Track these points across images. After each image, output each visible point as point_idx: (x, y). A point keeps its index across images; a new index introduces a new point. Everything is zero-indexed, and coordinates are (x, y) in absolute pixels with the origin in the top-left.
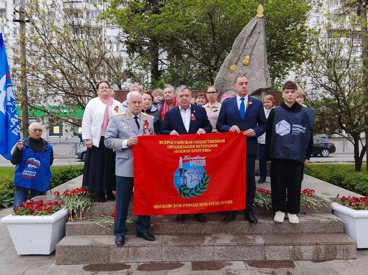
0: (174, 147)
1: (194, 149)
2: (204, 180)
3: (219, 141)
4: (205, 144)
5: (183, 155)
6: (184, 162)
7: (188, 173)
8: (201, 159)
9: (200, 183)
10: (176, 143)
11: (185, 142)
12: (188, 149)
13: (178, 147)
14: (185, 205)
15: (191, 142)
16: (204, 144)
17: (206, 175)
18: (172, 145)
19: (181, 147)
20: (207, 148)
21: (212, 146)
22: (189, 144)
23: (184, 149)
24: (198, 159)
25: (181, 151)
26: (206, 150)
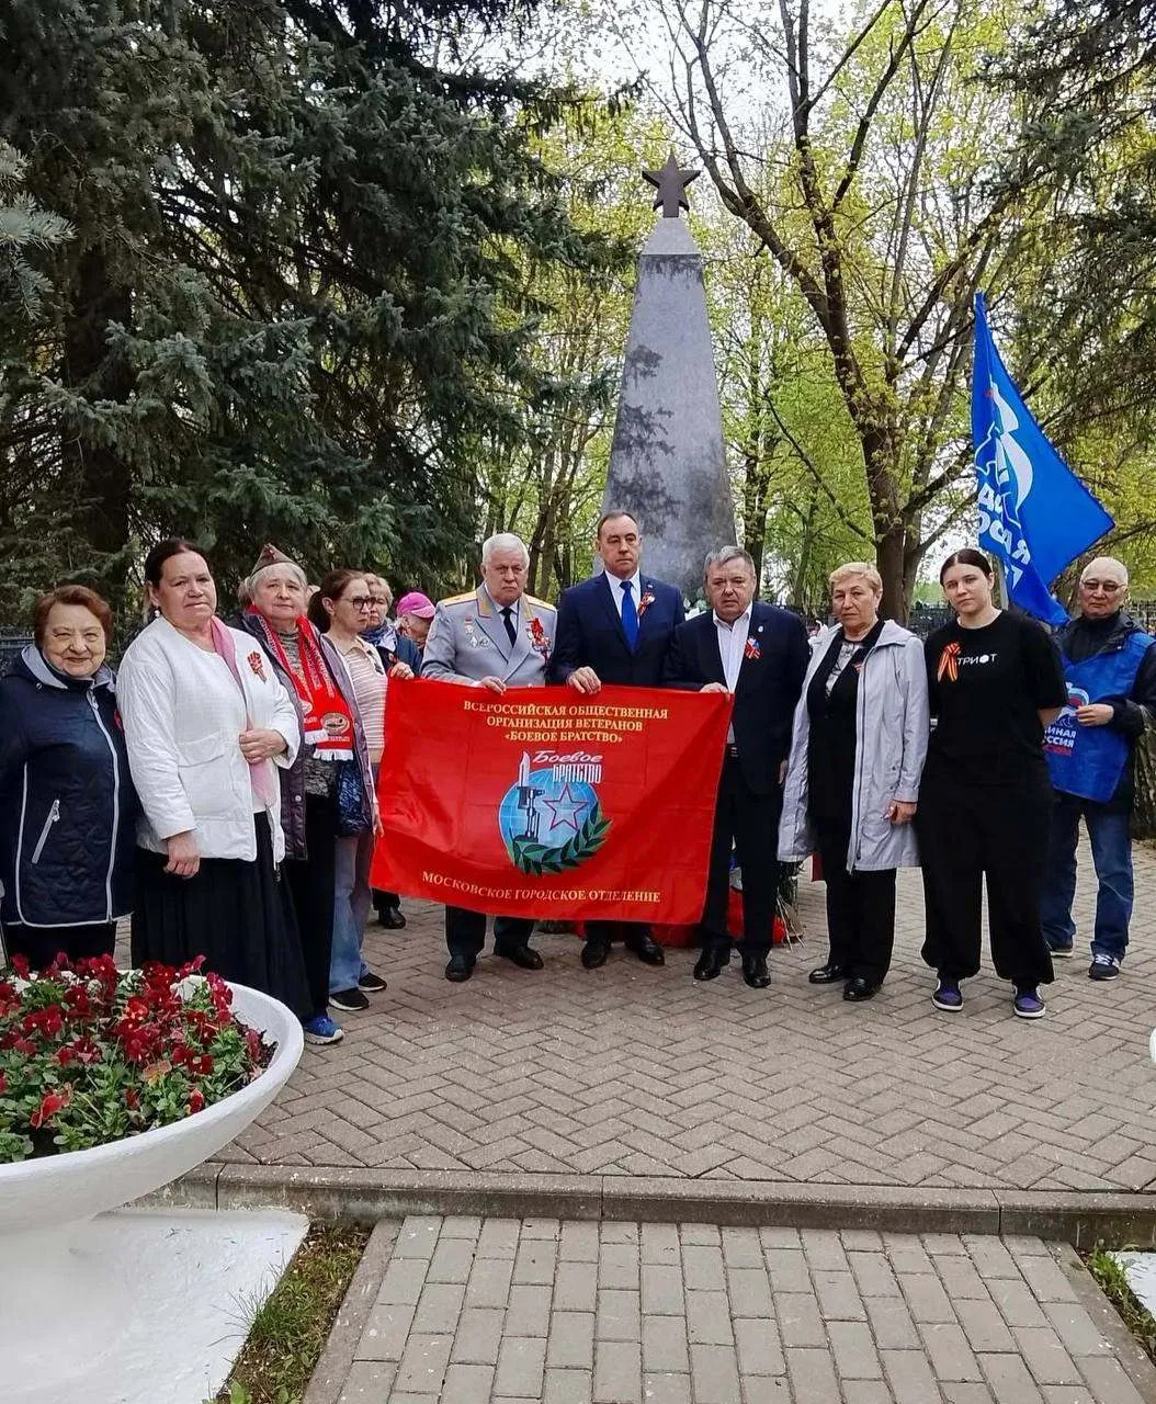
0: (508, 722)
1: (568, 730)
2: (592, 827)
3: (647, 713)
4: (606, 717)
5: (533, 748)
6: (534, 767)
7: (546, 802)
8: (589, 762)
9: (577, 836)
10: (515, 709)
11: (542, 711)
12: (550, 731)
13: (519, 723)
14: (520, 894)
15: (563, 710)
16: (601, 717)
17: (600, 813)
18: (502, 715)
19: (529, 723)
20: (609, 731)
21: (624, 726)
22: (555, 717)
23: (538, 730)
24: (579, 762)
25: (528, 736)
26: (607, 737)
